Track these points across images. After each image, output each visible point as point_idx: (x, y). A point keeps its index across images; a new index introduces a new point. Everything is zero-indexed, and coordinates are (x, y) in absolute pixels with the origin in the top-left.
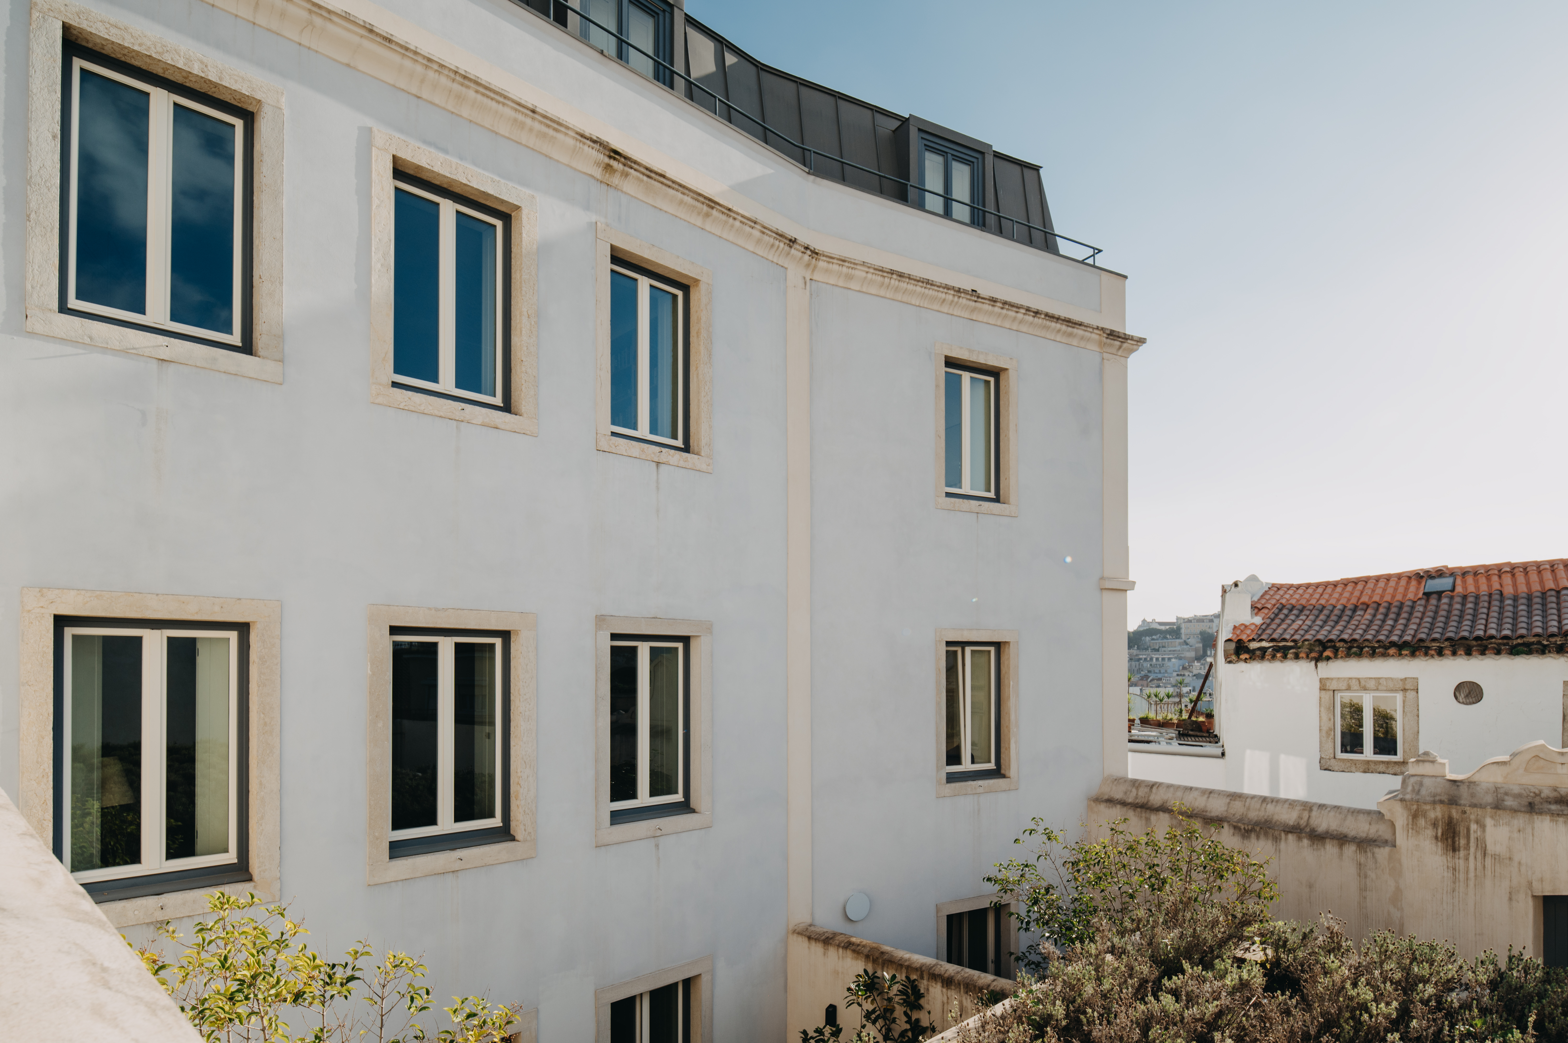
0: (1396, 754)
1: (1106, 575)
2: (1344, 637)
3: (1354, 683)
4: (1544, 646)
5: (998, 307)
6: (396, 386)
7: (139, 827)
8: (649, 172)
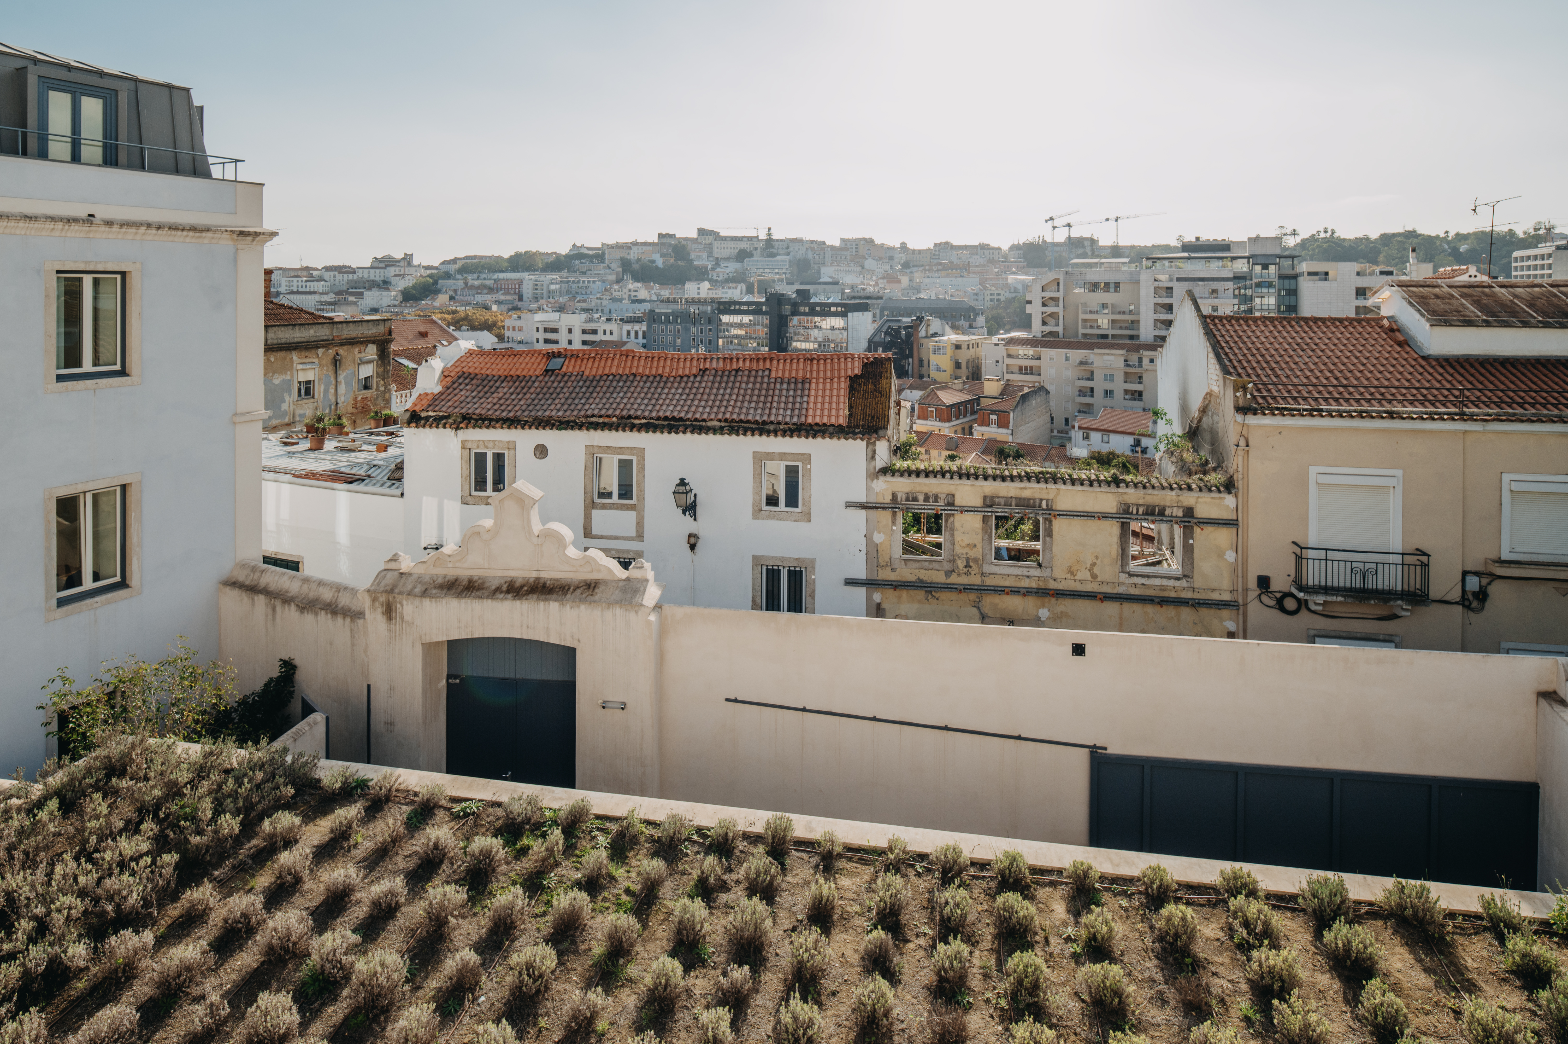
0: (503, 491)
1: (239, 411)
2: (477, 412)
3: (481, 444)
4: (577, 424)
5: (115, 228)
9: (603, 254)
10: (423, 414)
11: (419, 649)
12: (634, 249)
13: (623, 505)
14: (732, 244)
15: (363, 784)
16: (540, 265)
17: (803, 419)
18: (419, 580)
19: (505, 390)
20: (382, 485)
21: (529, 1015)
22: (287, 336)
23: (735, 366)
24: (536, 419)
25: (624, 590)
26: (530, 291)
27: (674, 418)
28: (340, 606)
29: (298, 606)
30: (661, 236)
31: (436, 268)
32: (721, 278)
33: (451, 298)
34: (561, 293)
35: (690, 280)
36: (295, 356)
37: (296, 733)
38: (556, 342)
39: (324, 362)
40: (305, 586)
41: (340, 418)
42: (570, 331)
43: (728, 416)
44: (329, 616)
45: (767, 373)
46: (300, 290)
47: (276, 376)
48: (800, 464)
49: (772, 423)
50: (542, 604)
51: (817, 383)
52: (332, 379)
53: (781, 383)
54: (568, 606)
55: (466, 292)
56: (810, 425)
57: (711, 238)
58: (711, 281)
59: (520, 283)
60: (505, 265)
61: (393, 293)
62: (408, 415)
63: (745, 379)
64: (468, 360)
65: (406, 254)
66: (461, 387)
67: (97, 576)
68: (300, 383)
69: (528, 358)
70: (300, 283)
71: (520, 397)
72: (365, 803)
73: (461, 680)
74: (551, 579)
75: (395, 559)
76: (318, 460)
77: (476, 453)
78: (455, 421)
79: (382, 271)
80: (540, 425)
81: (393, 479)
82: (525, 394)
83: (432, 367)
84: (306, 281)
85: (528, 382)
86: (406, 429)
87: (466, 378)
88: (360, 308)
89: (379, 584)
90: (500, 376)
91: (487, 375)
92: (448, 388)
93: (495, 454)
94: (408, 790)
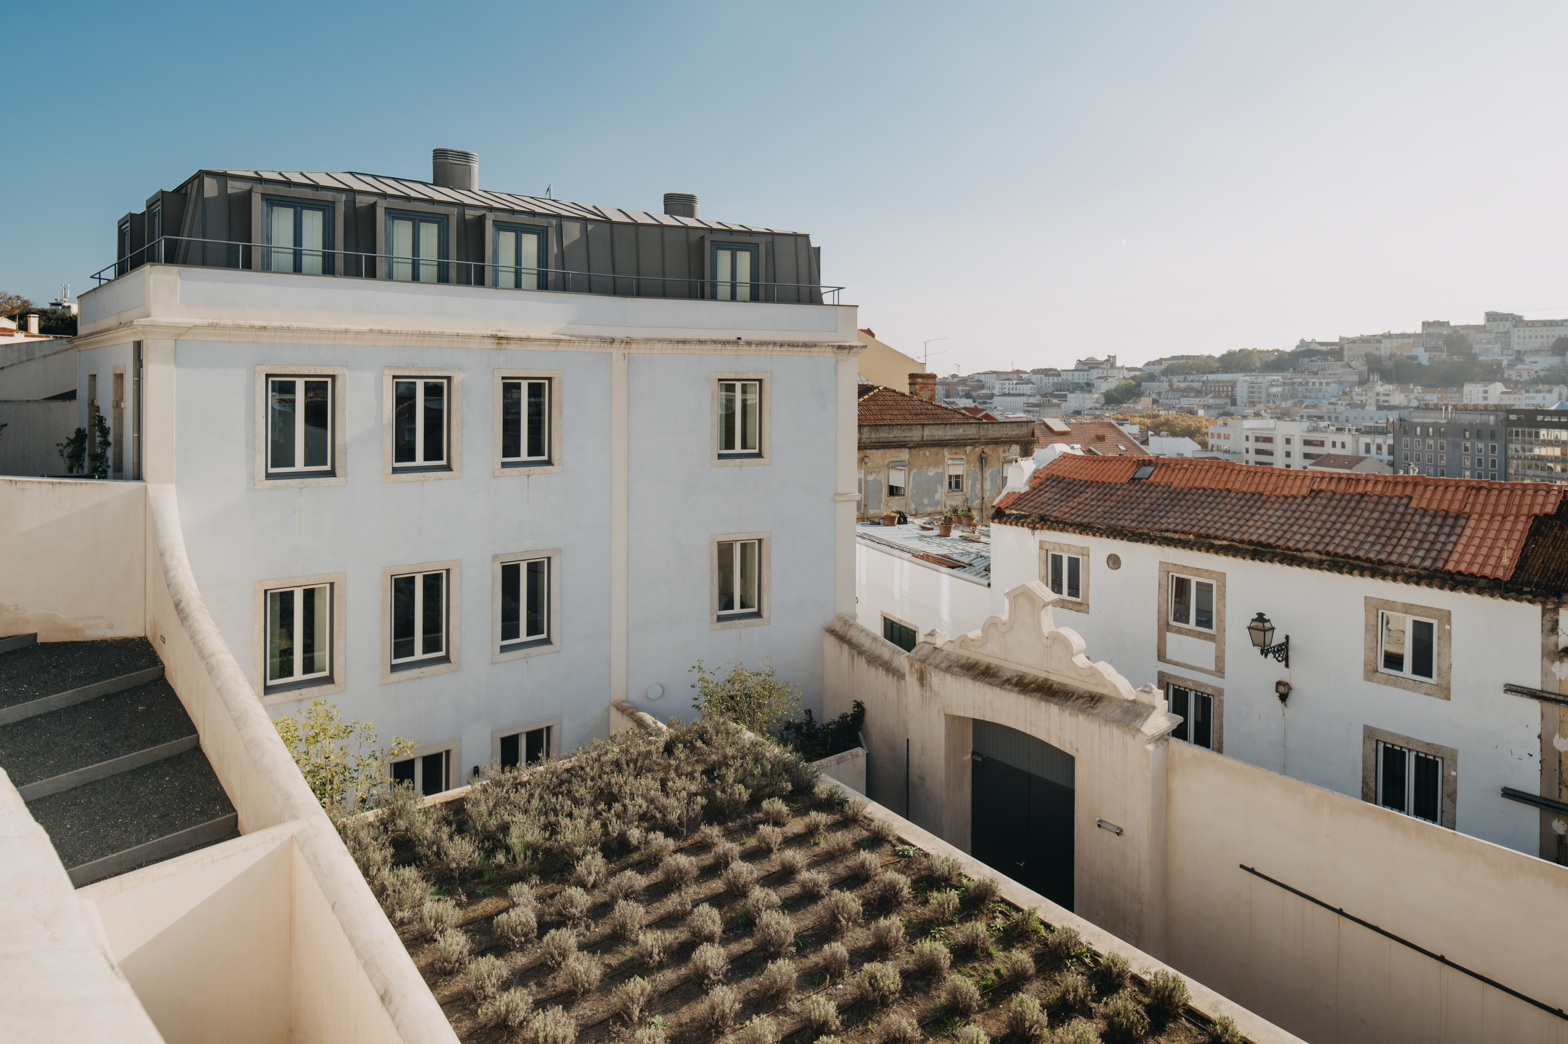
0: (1078, 597)
1: (839, 492)
2: (1054, 514)
3: (1057, 546)
4: (1150, 537)
5: (753, 347)
6: (395, 470)
7: (292, 660)
8: (521, 339)
9: (1342, 350)
10: (1008, 512)
11: (943, 718)
12: (1386, 343)
13: (1200, 633)
14: (1545, 331)
15: (843, 802)
16: (1258, 365)
17: (1440, 564)
18: (947, 657)
19: (1087, 495)
20: (978, 574)
21: (865, 1015)
23: (1360, 489)
24: (1109, 527)
25: (1126, 712)
26: (1245, 394)
27: (1260, 543)
28: (893, 666)
29: (866, 658)
30: (1425, 324)
31: (1140, 370)
32: (1525, 377)
33: (1155, 402)
34: (1284, 397)
35: (1471, 380)
36: (946, 452)
37: (840, 758)
38: (1271, 453)
39: (972, 459)
40: (874, 644)
41: (969, 510)
42: (1288, 441)
43: (1331, 548)
44: (884, 672)
45: (1405, 501)
46: (1011, 392)
47: (931, 468)
48: (1435, 622)
49: (1391, 563)
50: (1043, 704)
51: (1479, 521)
52: (979, 475)
53: (1423, 516)
54: (1067, 713)
55: (1171, 395)
56: (1449, 572)
57: (1508, 325)
58: (1506, 382)
59: (1233, 384)
60: (1216, 365)
61: (1096, 396)
62: (994, 510)
63: (1371, 506)
64: (1060, 463)
65: (1109, 356)
66: (1047, 489)
67: (743, 605)
68: (950, 477)
69: (1117, 465)
70: (1011, 386)
71: (1099, 503)
72: (837, 817)
73: (983, 759)
74: (1059, 683)
75: (932, 634)
76: (939, 545)
77: (1052, 555)
78: (1033, 521)
79: (1086, 373)
80: (1111, 534)
81: (985, 570)
82: (1106, 501)
83: (1021, 467)
84: (1016, 384)
85: (1111, 489)
86: (992, 524)
87: (1053, 481)
88: (1063, 410)
89: (917, 653)
90: (1086, 482)
91: (1075, 480)
92: (1035, 489)
93: (1070, 559)
94: (872, 821)
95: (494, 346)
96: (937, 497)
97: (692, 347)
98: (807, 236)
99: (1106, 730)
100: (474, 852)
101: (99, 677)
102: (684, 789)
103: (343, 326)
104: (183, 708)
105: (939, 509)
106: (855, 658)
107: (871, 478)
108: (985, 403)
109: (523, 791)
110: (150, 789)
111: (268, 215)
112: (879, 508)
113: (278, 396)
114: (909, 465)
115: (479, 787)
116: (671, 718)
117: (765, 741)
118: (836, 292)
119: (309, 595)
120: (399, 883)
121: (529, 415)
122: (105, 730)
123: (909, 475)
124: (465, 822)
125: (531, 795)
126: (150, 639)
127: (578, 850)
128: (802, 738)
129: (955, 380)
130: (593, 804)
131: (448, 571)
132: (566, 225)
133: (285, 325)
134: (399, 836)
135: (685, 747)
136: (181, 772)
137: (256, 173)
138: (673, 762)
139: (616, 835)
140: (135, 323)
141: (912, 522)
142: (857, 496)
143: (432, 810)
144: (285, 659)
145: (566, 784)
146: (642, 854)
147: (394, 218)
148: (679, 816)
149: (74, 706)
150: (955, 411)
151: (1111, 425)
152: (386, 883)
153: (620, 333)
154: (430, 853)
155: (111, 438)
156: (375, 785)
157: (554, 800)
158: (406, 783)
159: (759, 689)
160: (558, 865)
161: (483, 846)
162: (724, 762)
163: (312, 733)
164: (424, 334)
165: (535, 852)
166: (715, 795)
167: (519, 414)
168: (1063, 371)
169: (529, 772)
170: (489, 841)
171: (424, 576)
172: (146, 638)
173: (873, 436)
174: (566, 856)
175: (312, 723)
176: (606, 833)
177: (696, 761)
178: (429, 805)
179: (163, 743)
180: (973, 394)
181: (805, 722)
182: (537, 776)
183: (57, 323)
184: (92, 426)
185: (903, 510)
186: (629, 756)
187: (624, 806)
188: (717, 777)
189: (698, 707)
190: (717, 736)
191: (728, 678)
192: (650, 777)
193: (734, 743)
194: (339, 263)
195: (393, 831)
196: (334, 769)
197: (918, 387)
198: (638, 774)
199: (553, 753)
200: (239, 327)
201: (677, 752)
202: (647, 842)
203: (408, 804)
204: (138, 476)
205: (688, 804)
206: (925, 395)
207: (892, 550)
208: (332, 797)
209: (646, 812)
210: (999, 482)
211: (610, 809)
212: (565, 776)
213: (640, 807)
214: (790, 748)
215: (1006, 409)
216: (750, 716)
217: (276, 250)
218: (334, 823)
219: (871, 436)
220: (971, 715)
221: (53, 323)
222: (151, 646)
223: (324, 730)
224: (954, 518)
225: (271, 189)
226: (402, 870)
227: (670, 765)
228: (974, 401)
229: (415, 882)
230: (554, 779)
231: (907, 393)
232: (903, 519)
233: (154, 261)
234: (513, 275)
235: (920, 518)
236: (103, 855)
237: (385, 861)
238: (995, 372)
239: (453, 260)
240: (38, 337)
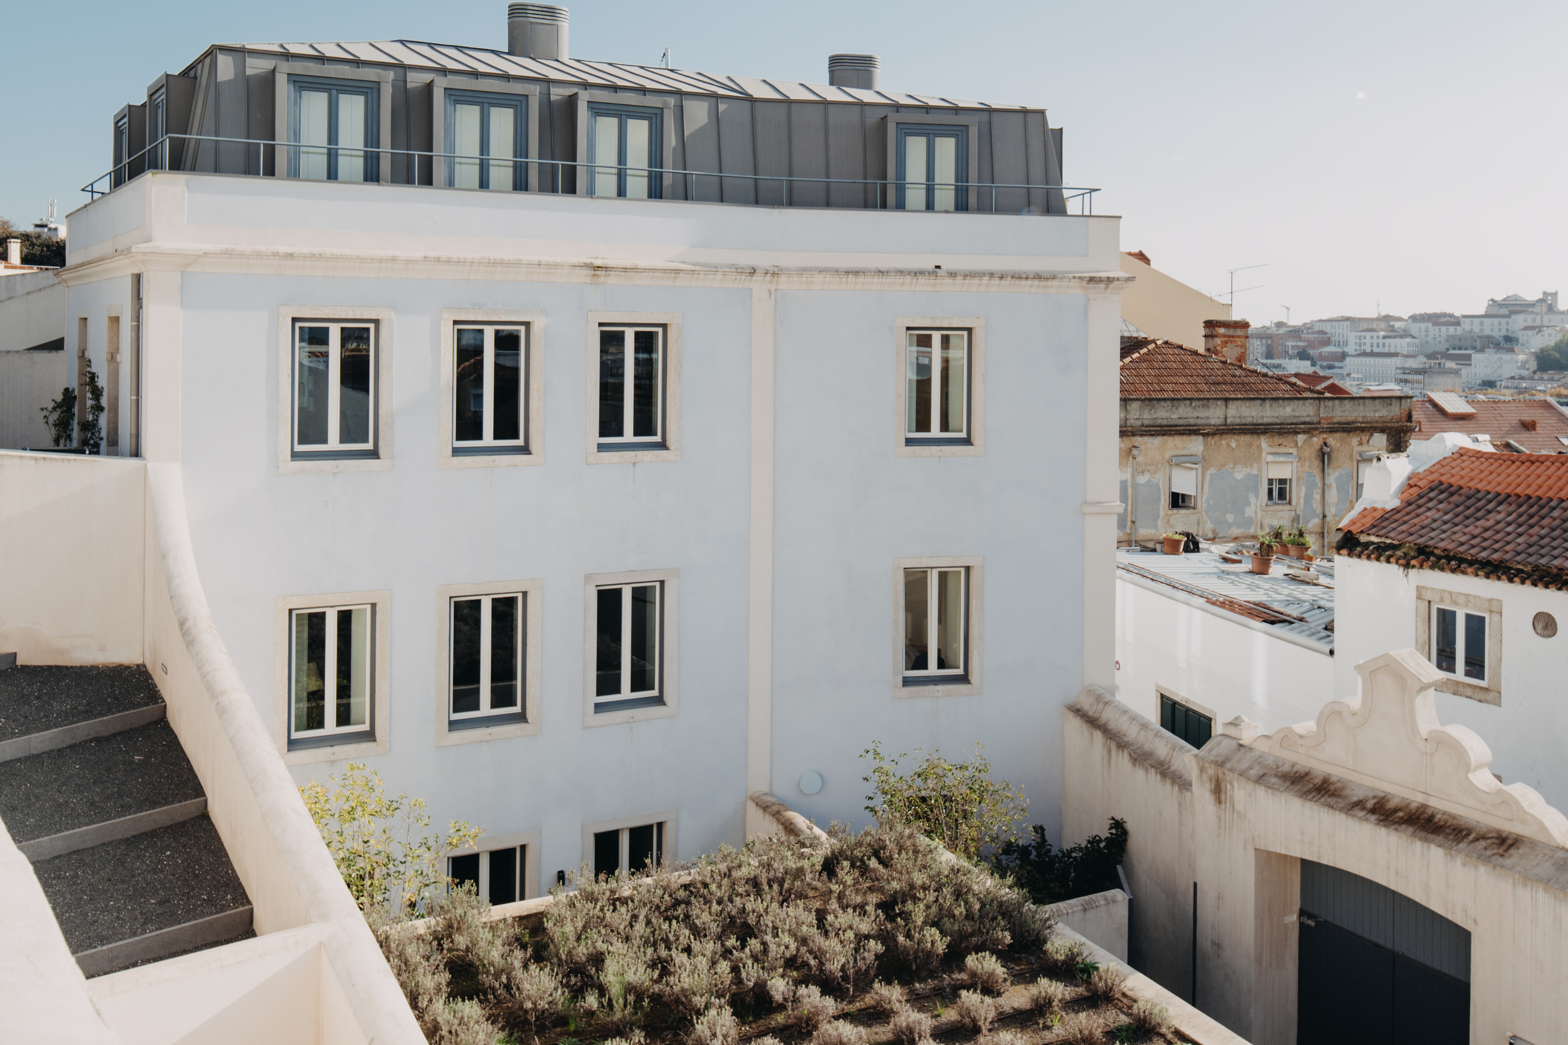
0: (1483, 679)
1: (1089, 500)
2: (1442, 545)
3: (1446, 596)
5: (959, 279)
6: (456, 452)
7: (323, 706)
8: (625, 269)
10: (1363, 538)
11: (1251, 854)
15: (1089, 969)
18: (1260, 760)
19: (1500, 517)
20: (1313, 634)
22: (1254, 414)
24: (1536, 568)
28: (1173, 768)
29: (1130, 755)
36: (1264, 442)
37: (1088, 903)
39: (1306, 454)
40: (1143, 733)
41: (1301, 534)
44: (1159, 777)
46: (1376, 350)
47: (1238, 467)
50: (1418, 844)
52: (1318, 480)
54: (1459, 861)
61: (1522, 357)
62: (1340, 535)
64: (1454, 464)
65: (1545, 293)
66: (1430, 505)
67: (942, 664)
68: (1270, 482)
69: (1553, 468)
70: (1375, 341)
71: (1520, 530)
72: (1081, 990)
73: (1318, 923)
74: (1444, 813)
75: (1235, 723)
76: (1250, 587)
77: (1439, 610)
78: (1405, 554)
79: (1504, 321)
80: (1541, 579)
81: (1326, 629)
82: (1532, 527)
83: (1386, 469)
84: (1384, 337)
85: (1542, 507)
86: (1336, 557)
87: (1442, 492)
88: (1464, 380)
89: (1210, 751)
90: (1498, 494)
91: (1478, 491)
92: (1409, 504)
93: (1469, 617)
94: (1135, 1001)
95: (589, 280)
96: (1249, 512)
97: (868, 280)
98: (1042, 112)
99: (1525, 894)
100: (556, 989)
101: (88, 714)
102: (851, 927)
103: (389, 253)
104: (188, 762)
105: (1252, 531)
106: (1113, 752)
107: (1142, 479)
108: (1331, 367)
109: (623, 910)
110: (148, 866)
111: (295, 104)
112: (1156, 527)
113: (308, 348)
114: (1204, 461)
115: (564, 900)
116: (834, 823)
117: (972, 867)
118: (1087, 196)
119: (345, 619)
120: (456, 1021)
121: (636, 377)
122: (94, 783)
123: (1203, 476)
124: (545, 947)
125: (635, 917)
126: (149, 668)
127: (699, 1001)
128: (1028, 868)
129: (1282, 331)
130: (719, 938)
131: (525, 594)
132: (688, 104)
133: (316, 251)
134: (458, 957)
135: (853, 866)
136: (184, 846)
137: (282, 46)
138: (835, 887)
139: (751, 984)
140: (134, 250)
141: (1207, 550)
142: (1118, 506)
143: (501, 925)
144: (314, 704)
145: (683, 906)
146: (789, 1016)
147: (457, 102)
148: (843, 966)
149: (59, 750)
150: (1279, 379)
151: (1547, 406)
152: (439, 1019)
153: (763, 260)
154: (497, 985)
155: (104, 402)
156: (427, 885)
157: (665, 926)
158: (468, 884)
159: (964, 790)
160: (670, 1020)
161: (568, 982)
162: (910, 894)
163: (347, 807)
164: (495, 263)
165: (639, 998)
166: (896, 941)
167: (622, 375)
168: (1464, 317)
169: (632, 884)
170: (576, 976)
171: (493, 600)
172: (144, 666)
173: (1146, 415)
174: (681, 1007)
175: (347, 793)
176: (738, 980)
177: (869, 888)
178: (498, 918)
179: (164, 805)
180: (1311, 352)
181: (1033, 843)
182: (643, 890)
183: (42, 250)
184: (82, 385)
185: (1193, 530)
186: (772, 872)
187: (764, 944)
188: (900, 915)
189: (872, 810)
190: (899, 854)
191: (920, 770)
192: (801, 906)
193: (925, 867)
194: (385, 166)
195: (450, 950)
196: (375, 858)
197: (1218, 341)
198: (785, 900)
199: (665, 861)
200: (259, 255)
201: (841, 874)
202: (796, 1000)
203: (469, 914)
204: (136, 453)
205: (857, 950)
206: (1230, 353)
207: (1175, 591)
208: (372, 897)
209: (795, 956)
210: (1352, 491)
211: (743, 946)
212: (682, 894)
213: (787, 947)
214: (1010, 880)
215: (1366, 378)
216: (949, 828)
217: (306, 149)
218: (374, 932)
219: (1139, 414)
220: (1298, 852)
221: (37, 250)
222: (151, 677)
223: (363, 804)
224: (1276, 546)
225: (299, 68)
226: (460, 1004)
227: (831, 892)
228: (1314, 364)
229: (477, 1022)
230: (666, 897)
231: (1201, 350)
232: (1192, 545)
233: (156, 168)
234: (614, 179)
235: (1220, 543)
236: (90, 946)
237: (438, 990)
238: (1348, 319)
239: (534, 159)
240: (20, 268)
